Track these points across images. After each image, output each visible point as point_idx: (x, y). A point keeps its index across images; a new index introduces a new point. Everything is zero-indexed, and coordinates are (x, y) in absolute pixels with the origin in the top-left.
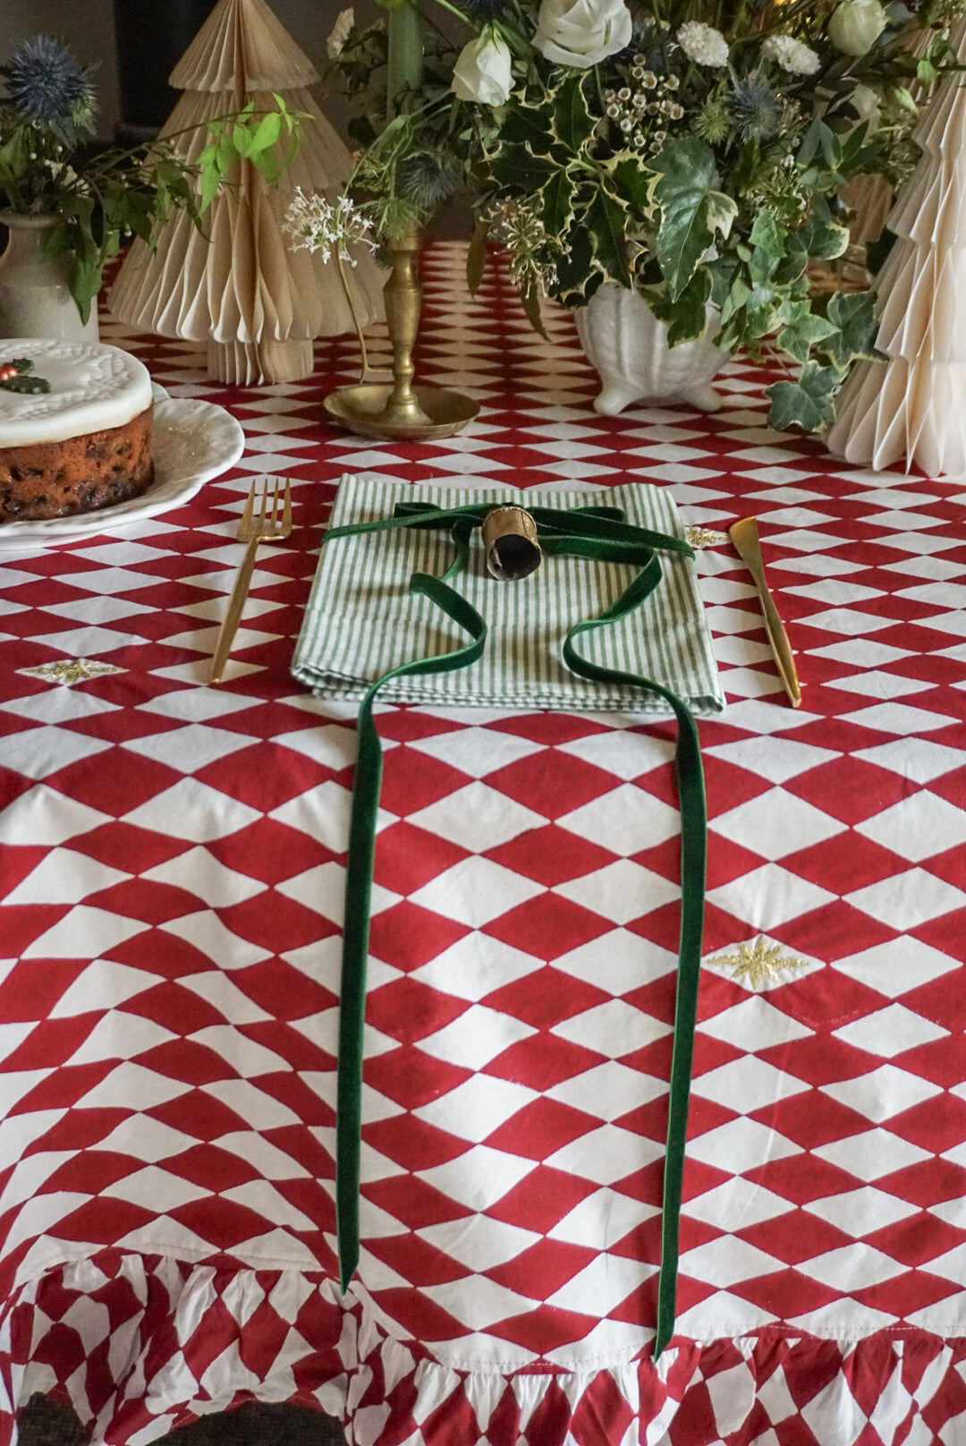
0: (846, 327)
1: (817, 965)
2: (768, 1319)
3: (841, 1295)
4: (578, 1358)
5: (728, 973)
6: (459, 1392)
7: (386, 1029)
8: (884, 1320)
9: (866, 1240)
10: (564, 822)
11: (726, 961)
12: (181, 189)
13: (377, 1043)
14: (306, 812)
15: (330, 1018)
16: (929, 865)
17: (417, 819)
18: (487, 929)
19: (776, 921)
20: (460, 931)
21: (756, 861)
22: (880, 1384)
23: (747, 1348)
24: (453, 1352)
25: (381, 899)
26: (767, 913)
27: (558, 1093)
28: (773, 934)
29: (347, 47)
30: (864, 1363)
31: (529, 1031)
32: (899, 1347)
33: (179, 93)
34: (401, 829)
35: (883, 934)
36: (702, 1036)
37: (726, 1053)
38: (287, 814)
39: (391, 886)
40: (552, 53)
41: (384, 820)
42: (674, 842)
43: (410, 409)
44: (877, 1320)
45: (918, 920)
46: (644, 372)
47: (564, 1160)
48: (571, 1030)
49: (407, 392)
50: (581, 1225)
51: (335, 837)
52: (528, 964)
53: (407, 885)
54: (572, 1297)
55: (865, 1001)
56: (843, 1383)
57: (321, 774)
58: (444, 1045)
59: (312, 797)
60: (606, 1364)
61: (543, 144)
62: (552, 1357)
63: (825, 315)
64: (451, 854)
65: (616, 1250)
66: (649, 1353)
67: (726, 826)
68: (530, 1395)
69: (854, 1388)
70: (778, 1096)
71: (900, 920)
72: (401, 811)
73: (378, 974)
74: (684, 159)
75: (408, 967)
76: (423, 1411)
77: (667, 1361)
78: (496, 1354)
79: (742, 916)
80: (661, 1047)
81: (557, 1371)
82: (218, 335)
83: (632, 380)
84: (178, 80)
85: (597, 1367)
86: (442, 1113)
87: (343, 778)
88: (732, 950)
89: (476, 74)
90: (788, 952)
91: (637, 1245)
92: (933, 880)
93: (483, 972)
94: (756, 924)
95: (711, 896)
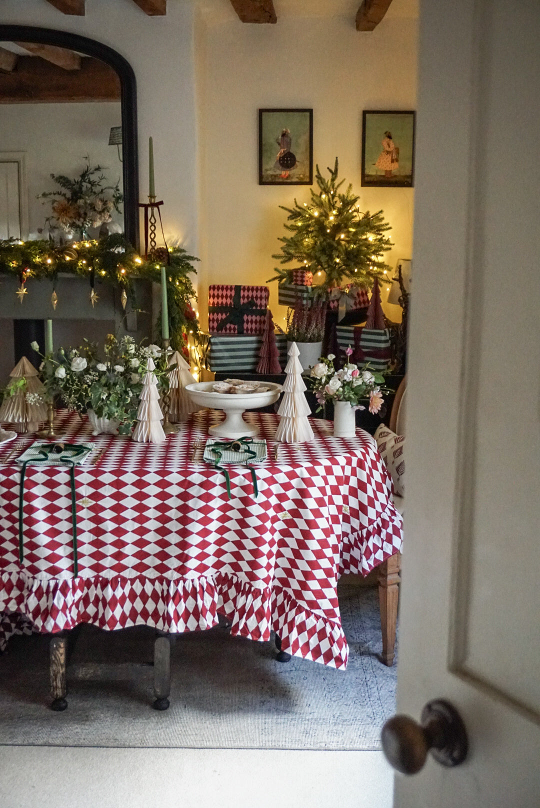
0: (131, 415)
1: (95, 502)
2: (96, 574)
3: (107, 568)
4: (60, 576)
5: (80, 504)
6: (40, 585)
7: (26, 513)
8: (116, 574)
9: (110, 556)
10: (53, 478)
11: (80, 502)
12: (9, 394)
13: (25, 516)
14: (14, 477)
15: (18, 512)
16: (109, 484)
17: (31, 478)
18: (43, 496)
19: (87, 495)
20: (38, 497)
21: (83, 484)
22: (116, 587)
23: (93, 580)
24: (38, 575)
25: (25, 491)
26: (86, 494)
27: (55, 526)
28: (88, 497)
29: (43, 368)
30: (113, 583)
31: (50, 515)
32: (119, 579)
33: (11, 378)
34: (28, 480)
35: (104, 497)
36: (78, 516)
37: (82, 519)
38: (11, 477)
39: (27, 488)
40: (73, 369)
41: (26, 478)
42: (69, 482)
43: (53, 433)
44: (115, 574)
45: (109, 494)
46: (100, 426)
47: (57, 539)
48: (56, 515)
49: (52, 430)
50: (60, 551)
51: (18, 481)
52: (49, 503)
53: (29, 489)
54: (59, 564)
55: (103, 509)
56: (109, 586)
57: (17, 472)
58: (35, 515)
59: (15, 475)
60: (66, 578)
61: (69, 384)
62: (56, 577)
63: (127, 413)
64: (36, 484)
65: (67, 557)
66: (74, 578)
67: (77, 478)
68: (52, 583)
69: (111, 587)
70: (92, 527)
71: (107, 494)
72: (29, 477)
73: (25, 503)
74: (97, 386)
75: (29, 502)
76: (34, 589)
77: (77, 581)
78: (46, 577)
79: (82, 494)
80: (71, 517)
81: (57, 579)
82: (16, 421)
83: (98, 429)
84: (11, 375)
85: (64, 579)
86: (35, 528)
87: (20, 472)
88: (81, 500)
89: (58, 373)
90: (90, 500)
91: (70, 556)
92: (110, 487)
93: (42, 504)
94: (84, 495)
95: (76, 490)
